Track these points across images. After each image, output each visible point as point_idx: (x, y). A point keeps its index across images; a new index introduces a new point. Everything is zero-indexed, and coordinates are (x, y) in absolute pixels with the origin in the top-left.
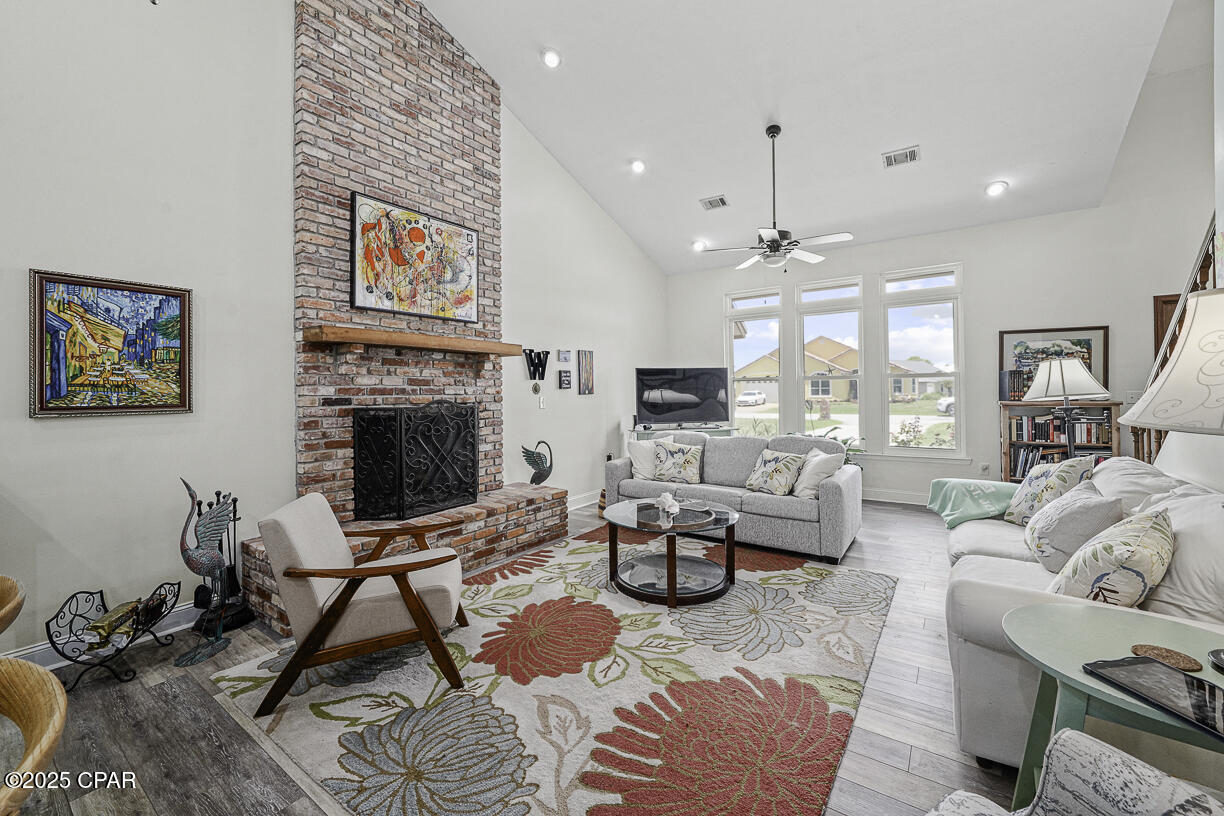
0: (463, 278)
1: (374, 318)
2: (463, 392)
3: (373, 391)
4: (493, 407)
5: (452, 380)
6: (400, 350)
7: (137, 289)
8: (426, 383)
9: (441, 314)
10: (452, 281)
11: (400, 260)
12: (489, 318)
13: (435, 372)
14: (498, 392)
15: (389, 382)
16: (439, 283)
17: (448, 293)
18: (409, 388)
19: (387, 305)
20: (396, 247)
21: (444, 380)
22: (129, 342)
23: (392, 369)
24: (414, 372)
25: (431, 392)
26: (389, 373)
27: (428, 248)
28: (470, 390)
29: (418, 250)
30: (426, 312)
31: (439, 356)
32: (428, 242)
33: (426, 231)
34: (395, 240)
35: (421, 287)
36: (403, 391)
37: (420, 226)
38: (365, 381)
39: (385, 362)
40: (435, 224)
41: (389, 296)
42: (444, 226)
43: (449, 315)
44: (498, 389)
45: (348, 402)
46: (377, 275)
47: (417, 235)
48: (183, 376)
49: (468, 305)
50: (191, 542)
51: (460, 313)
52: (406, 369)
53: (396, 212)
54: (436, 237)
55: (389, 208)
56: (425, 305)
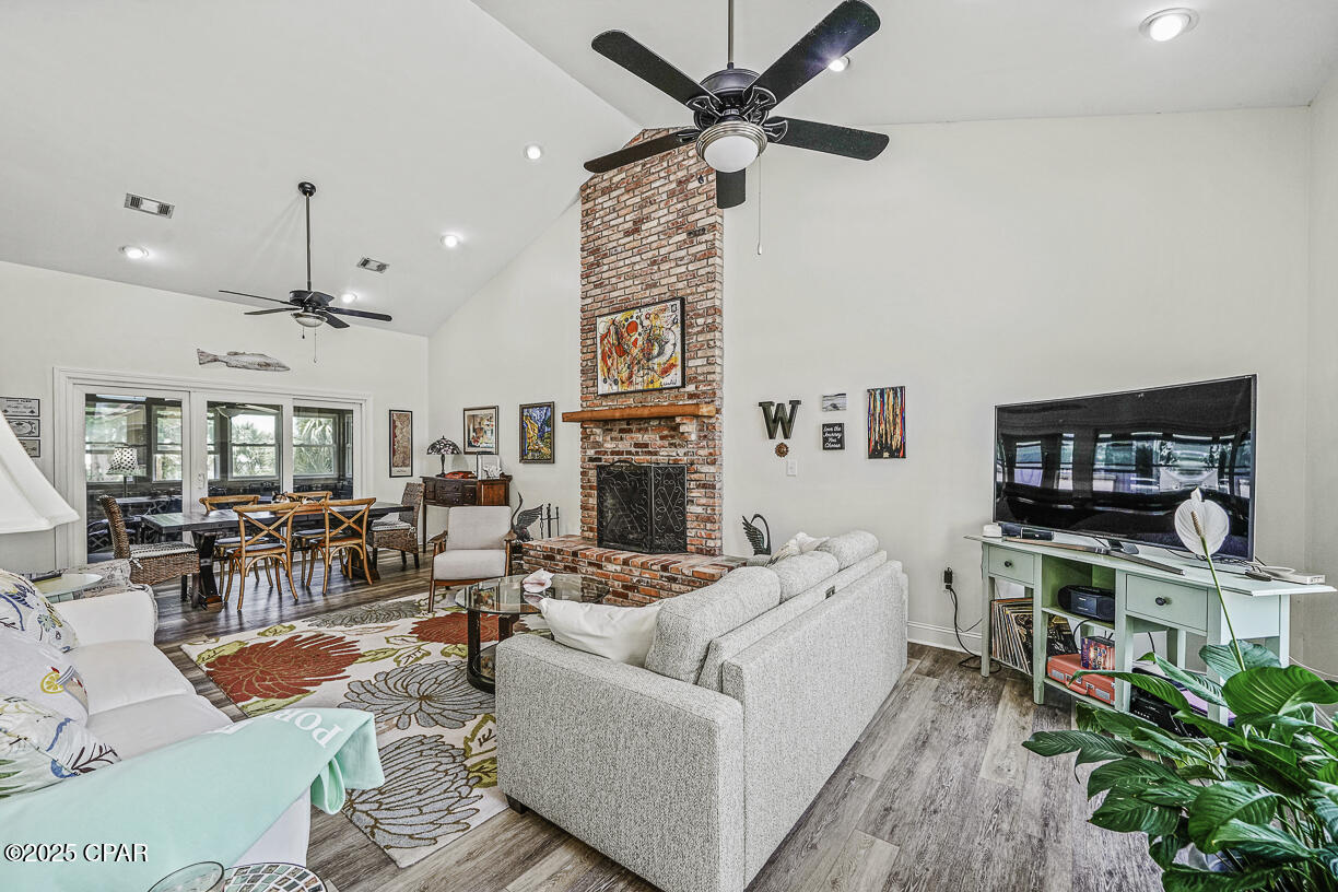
0: (669, 349)
1: (613, 401)
2: (674, 454)
3: (613, 453)
4: (705, 469)
5: (667, 443)
6: (629, 421)
7: (540, 406)
8: (646, 445)
9: (651, 387)
10: (659, 355)
11: (622, 352)
12: (701, 378)
13: (653, 436)
14: (711, 454)
15: (622, 446)
16: (648, 360)
17: (656, 367)
18: (633, 450)
19: (615, 389)
20: (619, 343)
21: (659, 442)
22: (539, 431)
23: (624, 436)
24: (639, 438)
25: (650, 453)
26: (622, 439)
27: (640, 334)
28: (681, 451)
29: (634, 338)
30: (640, 387)
31: (656, 423)
32: (640, 327)
33: (638, 321)
34: (618, 339)
35: (636, 368)
36: (629, 453)
37: (634, 319)
38: (609, 446)
39: (621, 431)
40: (645, 311)
41: (616, 382)
42: (652, 309)
43: (657, 385)
44: (711, 451)
45: (600, 460)
46: (609, 369)
47: (632, 327)
48: (552, 446)
49: (673, 372)
50: (515, 523)
51: (666, 381)
52: (633, 435)
53: (619, 317)
54: (646, 323)
55: (613, 316)
56: (639, 382)
